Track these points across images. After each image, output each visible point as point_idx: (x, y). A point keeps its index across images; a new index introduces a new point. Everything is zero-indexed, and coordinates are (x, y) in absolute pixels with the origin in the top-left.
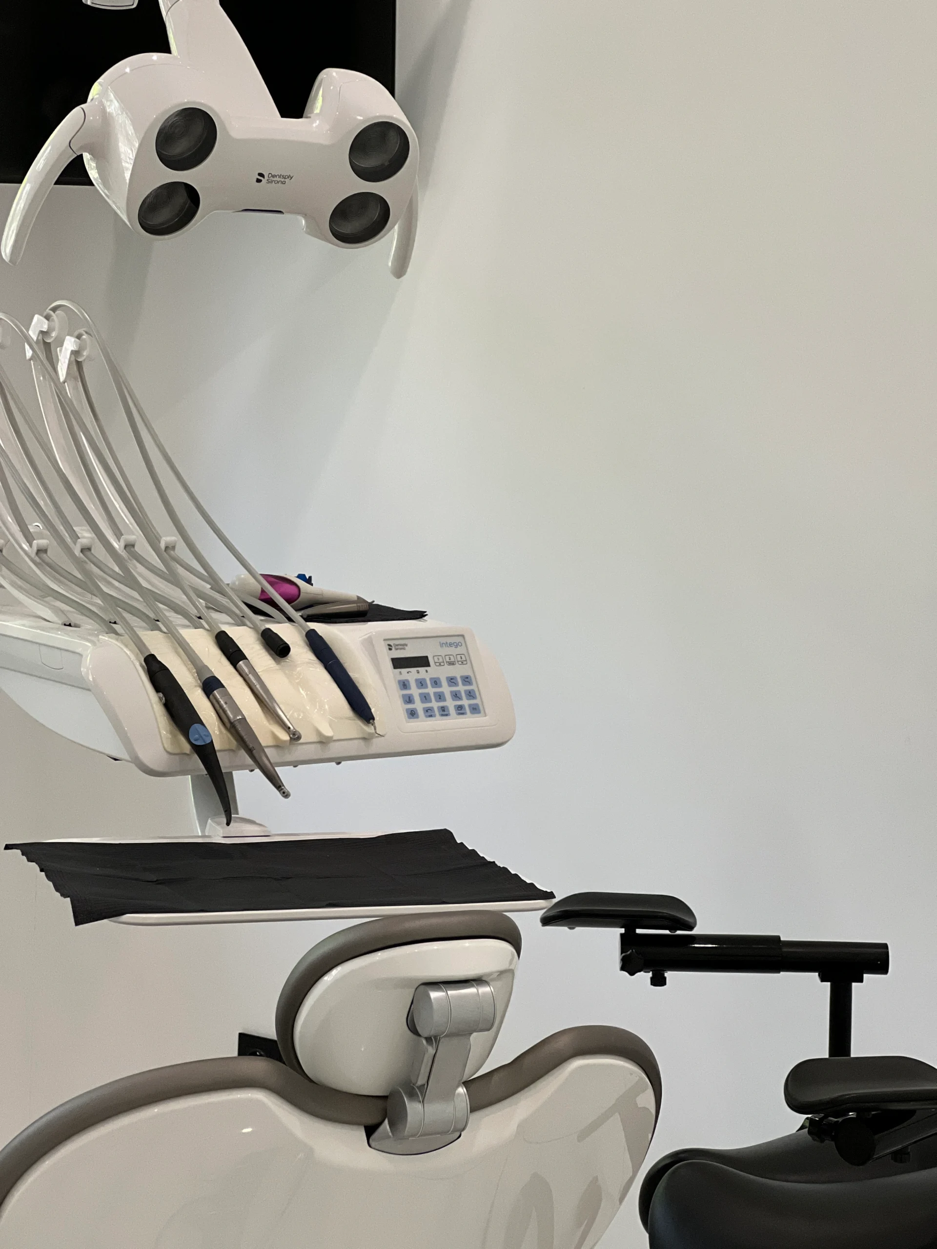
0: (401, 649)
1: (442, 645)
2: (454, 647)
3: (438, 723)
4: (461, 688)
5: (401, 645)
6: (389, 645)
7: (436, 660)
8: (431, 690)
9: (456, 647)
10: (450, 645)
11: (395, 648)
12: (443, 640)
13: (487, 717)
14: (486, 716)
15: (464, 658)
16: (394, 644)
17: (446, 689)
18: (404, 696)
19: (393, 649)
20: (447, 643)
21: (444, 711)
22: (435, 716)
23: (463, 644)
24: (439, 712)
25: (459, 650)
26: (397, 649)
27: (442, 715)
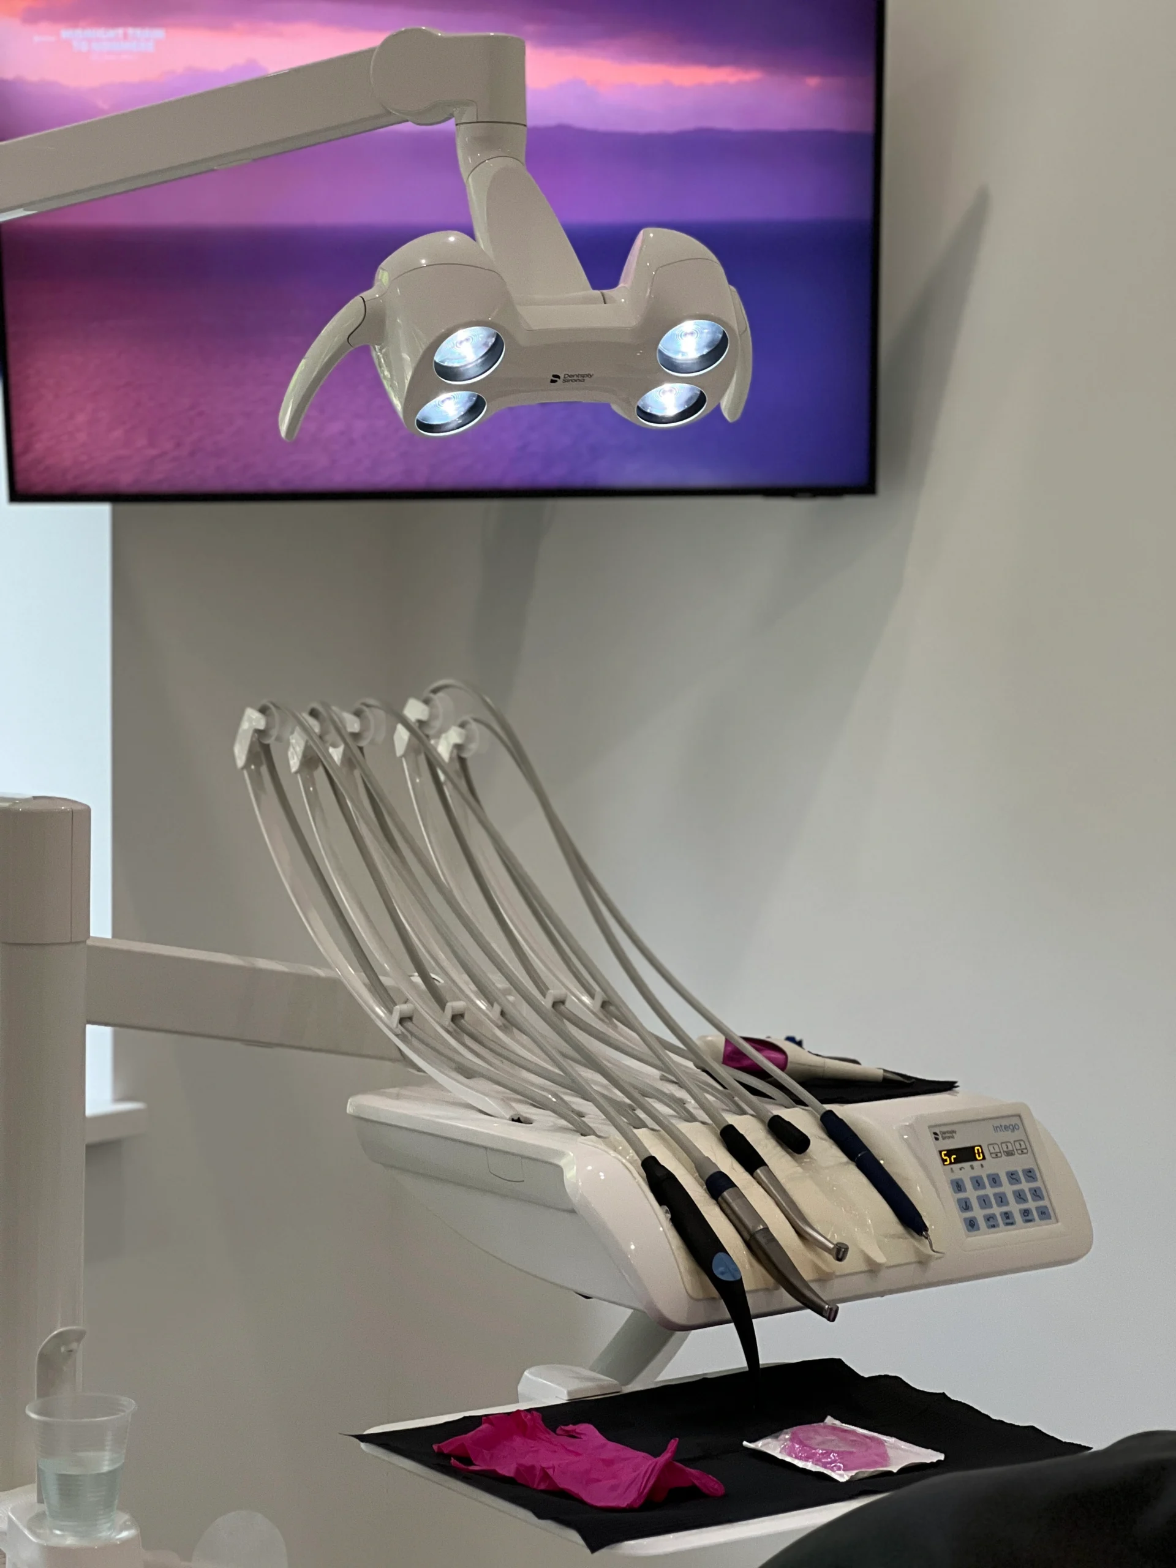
0: (949, 1138)
1: (996, 1128)
2: (1010, 1132)
3: (1003, 1235)
4: (1025, 1186)
5: (948, 1132)
6: (935, 1134)
7: (992, 1150)
8: (990, 1191)
9: (1013, 1130)
10: (1005, 1128)
11: (942, 1137)
12: (997, 1123)
13: (1059, 1224)
14: (1057, 1221)
15: (1023, 1146)
16: (940, 1132)
17: (1008, 1189)
18: (959, 1201)
19: (940, 1137)
20: (1001, 1126)
21: (1008, 1218)
22: (998, 1226)
23: (1021, 1126)
24: (1002, 1219)
25: (1017, 1135)
26: (944, 1138)
27: (1007, 1224)
